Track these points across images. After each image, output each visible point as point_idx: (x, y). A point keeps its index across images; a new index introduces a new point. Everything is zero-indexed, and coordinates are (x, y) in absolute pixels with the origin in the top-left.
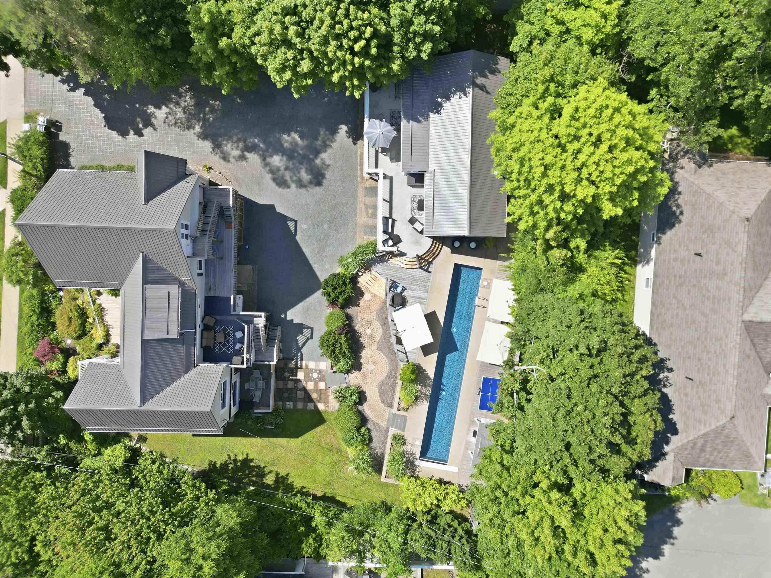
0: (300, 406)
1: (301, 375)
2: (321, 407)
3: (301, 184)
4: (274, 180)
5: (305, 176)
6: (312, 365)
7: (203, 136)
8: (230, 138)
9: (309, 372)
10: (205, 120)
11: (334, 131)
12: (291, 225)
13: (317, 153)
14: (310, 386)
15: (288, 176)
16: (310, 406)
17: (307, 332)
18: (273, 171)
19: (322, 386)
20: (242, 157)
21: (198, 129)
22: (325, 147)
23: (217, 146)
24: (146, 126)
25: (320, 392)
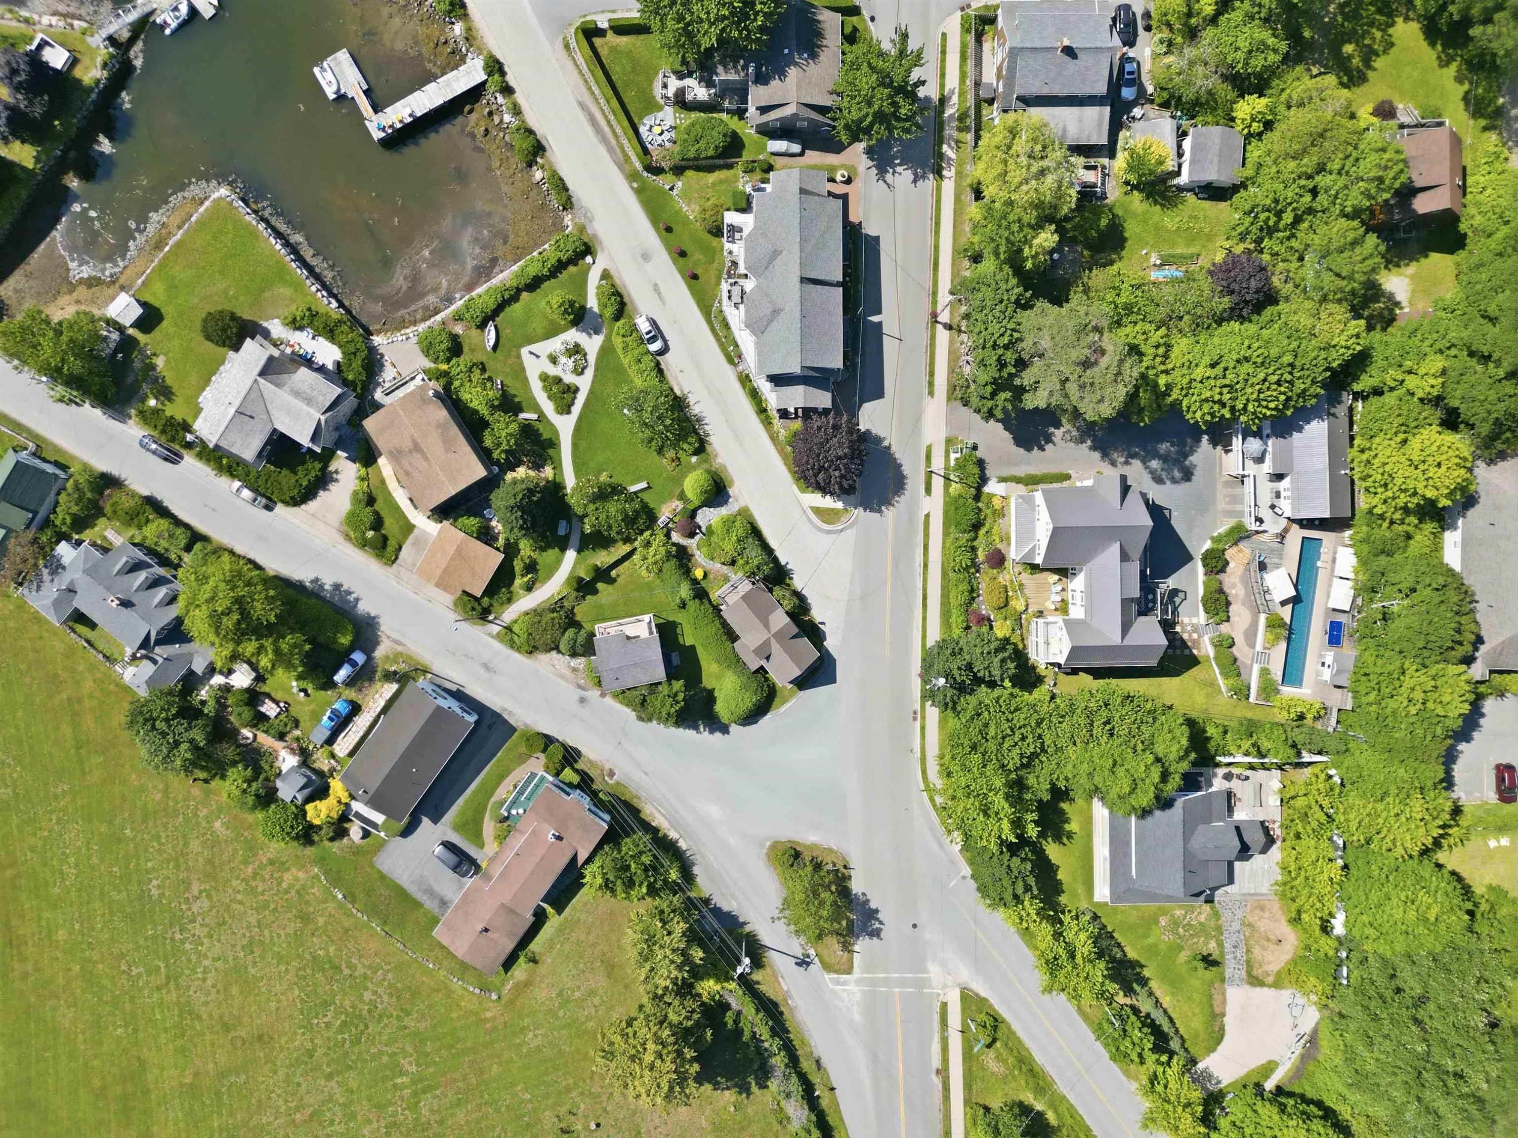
0: (1178, 652)
1: (1178, 629)
2: (1195, 652)
3: (1174, 481)
4: (1154, 479)
5: (1177, 474)
6: (1186, 620)
7: (1094, 448)
8: (1116, 449)
9: (1183, 626)
10: (1095, 436)
11: (1198, 440)
12: (1166, 512)
13: (1186, 456)
14: (1185, 636)
15: (1164, 475)
16: (1187, 652)
17: (1181, 595)
18: (1152, 472)
19: (1195, 636)
20: (1127, 463)
21: (1089, 443)
22: (1192, 452)
23: (1105, 455)
24: (1047, 443)
25: (1194, 641)
